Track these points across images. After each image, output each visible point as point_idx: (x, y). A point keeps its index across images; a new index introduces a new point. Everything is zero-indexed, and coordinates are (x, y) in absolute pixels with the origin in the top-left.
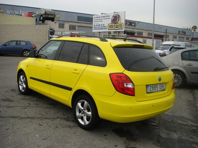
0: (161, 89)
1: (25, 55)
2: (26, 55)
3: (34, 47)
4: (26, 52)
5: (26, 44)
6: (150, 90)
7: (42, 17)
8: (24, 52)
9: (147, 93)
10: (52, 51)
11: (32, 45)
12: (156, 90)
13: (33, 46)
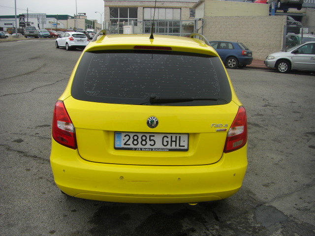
0: (169, 147)
1: (229, 65)
2: (231, 65)
3: (245, 53)
4: (231, 60)
5: (234, 48)
6: (125, 144)
7: (279, 3)
8: (229, 61)
9: (116, 149)
10: (275, 60)
11: (242, 49)
12: (148, 146)
13: (244, 51)
